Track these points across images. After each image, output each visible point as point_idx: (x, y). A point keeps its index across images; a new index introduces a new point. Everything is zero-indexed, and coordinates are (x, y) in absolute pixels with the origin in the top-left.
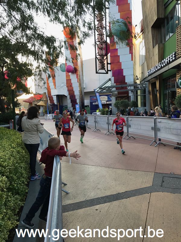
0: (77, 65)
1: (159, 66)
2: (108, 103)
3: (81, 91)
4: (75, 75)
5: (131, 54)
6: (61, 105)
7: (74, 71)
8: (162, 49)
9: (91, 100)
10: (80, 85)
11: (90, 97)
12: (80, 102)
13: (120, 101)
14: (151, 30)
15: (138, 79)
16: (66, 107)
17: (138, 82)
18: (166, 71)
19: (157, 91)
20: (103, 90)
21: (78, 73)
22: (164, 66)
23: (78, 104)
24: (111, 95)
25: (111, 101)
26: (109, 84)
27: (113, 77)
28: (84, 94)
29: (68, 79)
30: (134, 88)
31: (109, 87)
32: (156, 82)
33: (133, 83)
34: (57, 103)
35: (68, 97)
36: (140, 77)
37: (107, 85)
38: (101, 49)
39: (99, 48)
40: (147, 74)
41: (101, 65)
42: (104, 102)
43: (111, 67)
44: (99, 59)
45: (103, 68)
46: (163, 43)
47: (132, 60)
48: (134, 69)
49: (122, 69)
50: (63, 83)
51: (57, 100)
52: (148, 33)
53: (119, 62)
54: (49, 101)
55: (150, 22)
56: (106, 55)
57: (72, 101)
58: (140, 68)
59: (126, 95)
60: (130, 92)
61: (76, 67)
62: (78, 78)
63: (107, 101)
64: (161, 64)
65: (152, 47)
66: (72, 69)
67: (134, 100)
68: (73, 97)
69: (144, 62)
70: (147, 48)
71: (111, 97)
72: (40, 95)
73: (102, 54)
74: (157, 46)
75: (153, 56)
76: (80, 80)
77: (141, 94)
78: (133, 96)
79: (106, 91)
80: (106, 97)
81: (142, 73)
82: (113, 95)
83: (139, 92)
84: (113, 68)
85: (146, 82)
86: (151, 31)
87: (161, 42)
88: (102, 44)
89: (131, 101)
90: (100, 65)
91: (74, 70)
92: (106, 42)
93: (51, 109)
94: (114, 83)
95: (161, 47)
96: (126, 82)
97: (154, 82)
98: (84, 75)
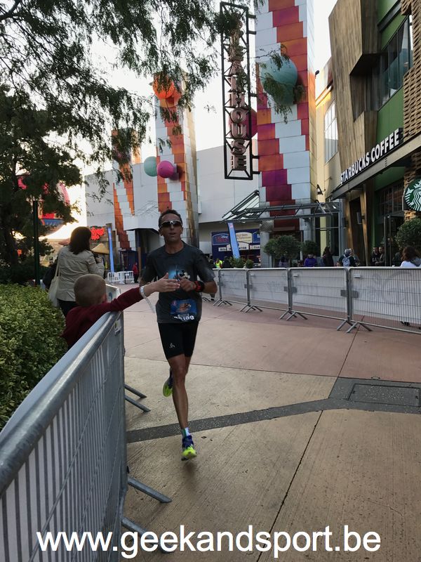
0: (183, 161)
3: (192, 221)
4: (179, 185)
5: (304, 136)
6: (146, 252)
8: (374, 120)
9: (214, 241)
10: (190, 206)
11: (213, 234)
14: (349, 80)
15: (320, 193)
17: (321, 199)
18: (381, 172)
19: (363, 217)
20: (241, 216)
21: (186, 180)
22: (377, 161)
26: (254, 203)
27: (265, 188)
28: (200, 228)
29: (162, 192)
30: (312, 212)
31: (254, 211)
32: (359, 198)
33: (308, 201)
34: (137, 247)
36: (327, 188)
37: (249, 205)
38: (236, 123)
39: (233, 122)
40: (340, 181)
41: (237, 158)
42: (245, 246)
43: (259, 164)
44: (232, 147)
45: (240, 166)
46: (377, 109)
47: (307, 148)
48: (312, 169)
49: (285, 168)
50: (150, 202)
51: (136, 240)
52: (343, 88)
53: (277, 153)
54: (118, 244)
55: (346, 63)
56: (249, 137)
58: (327, 167)
59: (293, 228)
60: (302, 221)
61: (181, 165)
62: (185, 191)
63: (250, 244)
64: (369, 156)
65: (352, 120)
66: (172, 170)
69: (334, 154)
70: (340, 122)
72: (99, 229)
73: (240, 135)
74: (362, 116)
75: (355, 139)
76: (189, 194)
77: (327, 225)
78: (310, 231)
79: (247, 219)
80: (250, 235)
81: (330, 178)
82: (262, 229)
83: (323, 221)
84: (264, 168)
85: (339, 198)
86: (349, 84)
87: (372, 108)
88: (239, 114)
90: (234, 160)
91: (176, 171)
92: (249, 108)
93: (123, 262)
94: (267, 201)
95: (371, 118)
96: (293, 198)
97: (356, 197)
98: (198, 184)
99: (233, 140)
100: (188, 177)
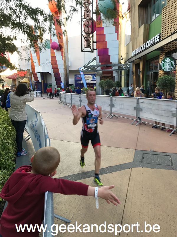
0: (62, 42)
1: (144, 47)
2: (92, 82)
3: (66, 70)
4: (60, 53)
5: (117, 33)
6: (45, 82)
7: (59, 48)
8: (147, 29)
9: (76, 78)
10: (65, 63)
11: (75, 75)
12: (64, 81)
13: (104, 81)
14: (138, 8)
15: (122, 59)
16: (51, 85)
17: (123, 62)
18: (150, 53)
19: (140, 72)
20: (88, 69)
21: (63, 51)
22: (149, 48)
23: (63, 82)
24: (95, 74)
25: (96, 80)
26: (94, 63)
27: (99, 56)
28: (69, 72)
29: (52, 56)
30: (119, 68)
31: (94, 66)
33: (117, 63)
34: (41, 80)
35: (53, 75)
36: (125, 57)
37: (92, 64)
38: (87, 26)
39: (85, 25)
40: (131, 55)
41: (87, 42)
42: (89, 81)
43: (97, 45)
44: (85, 37)
45: (88, 46)
46: (149, 23)
47: (118, 39)
48: (119, 49)
49: (107, 48)
50: (47, 60)
51: (41, 77)
52: (135, 12)
53: (105, 41)
54: (33, 78)
56: (92, 33)
57: (57, 79)
58: (125, 48)
59: (110, 75)
60: (114, 72)
61: (61, 44)
62: (63, 56)
63: (92, 80)
64: (145, 45)
65: (138, 27)
66: (57, 46)
67: (117, 80)
68: (57, 75)
69: (129, 42)
70: (133, 28)
71: (96, 77)
72: (24, 72)
73: (88, 32)
74: (143, 26)
75: (139, 36)
76: (65, 57)
77: (125, 74)
78: (118, 76)
79: (91, 70)
80: (91, 76)
81: (127, 53)
82: (97, 75)
83: (123, 72)
84: (99, 47)
85: (130, 62)
86: (137, 10)
87: (147, 22)
88: (88, 22)
89: (115, 81)
90: (85, 43)
91: (59, 46)
92: (92, 19)
93: (35, 87)
94: (100, 62)
95: (147, 27)
96: (111, 62)
97: (138, 63)
98: (69, 53)
99: (85, 34)
100: (64, 50)
